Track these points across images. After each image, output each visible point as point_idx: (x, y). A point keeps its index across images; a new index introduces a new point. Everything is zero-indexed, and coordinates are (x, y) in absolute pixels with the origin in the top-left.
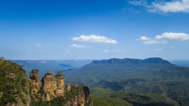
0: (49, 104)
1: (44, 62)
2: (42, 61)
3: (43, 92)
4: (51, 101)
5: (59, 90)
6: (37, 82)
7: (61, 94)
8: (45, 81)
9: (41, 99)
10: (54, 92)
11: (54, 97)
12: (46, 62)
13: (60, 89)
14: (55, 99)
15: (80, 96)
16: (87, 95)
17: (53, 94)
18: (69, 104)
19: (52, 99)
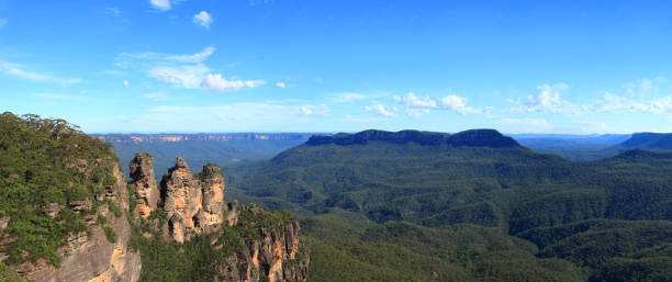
0: (182, 250)
1: (174, 140)
2: (168, 135)
3: (164, 217)
4: (185, 242)
5: (208, 216)
6: (147, 186)
7: (215, 226)
8: (170, 186)
9: (157, 236)
10: (195, 219)
11: (193, 232)
12: (179, 139)
13: (211, 213)
14: (197, 239)
15: (268, 239)
16: (290, 236)
17: (192, 223)
18: (234, 265)
19: (188, 239)
